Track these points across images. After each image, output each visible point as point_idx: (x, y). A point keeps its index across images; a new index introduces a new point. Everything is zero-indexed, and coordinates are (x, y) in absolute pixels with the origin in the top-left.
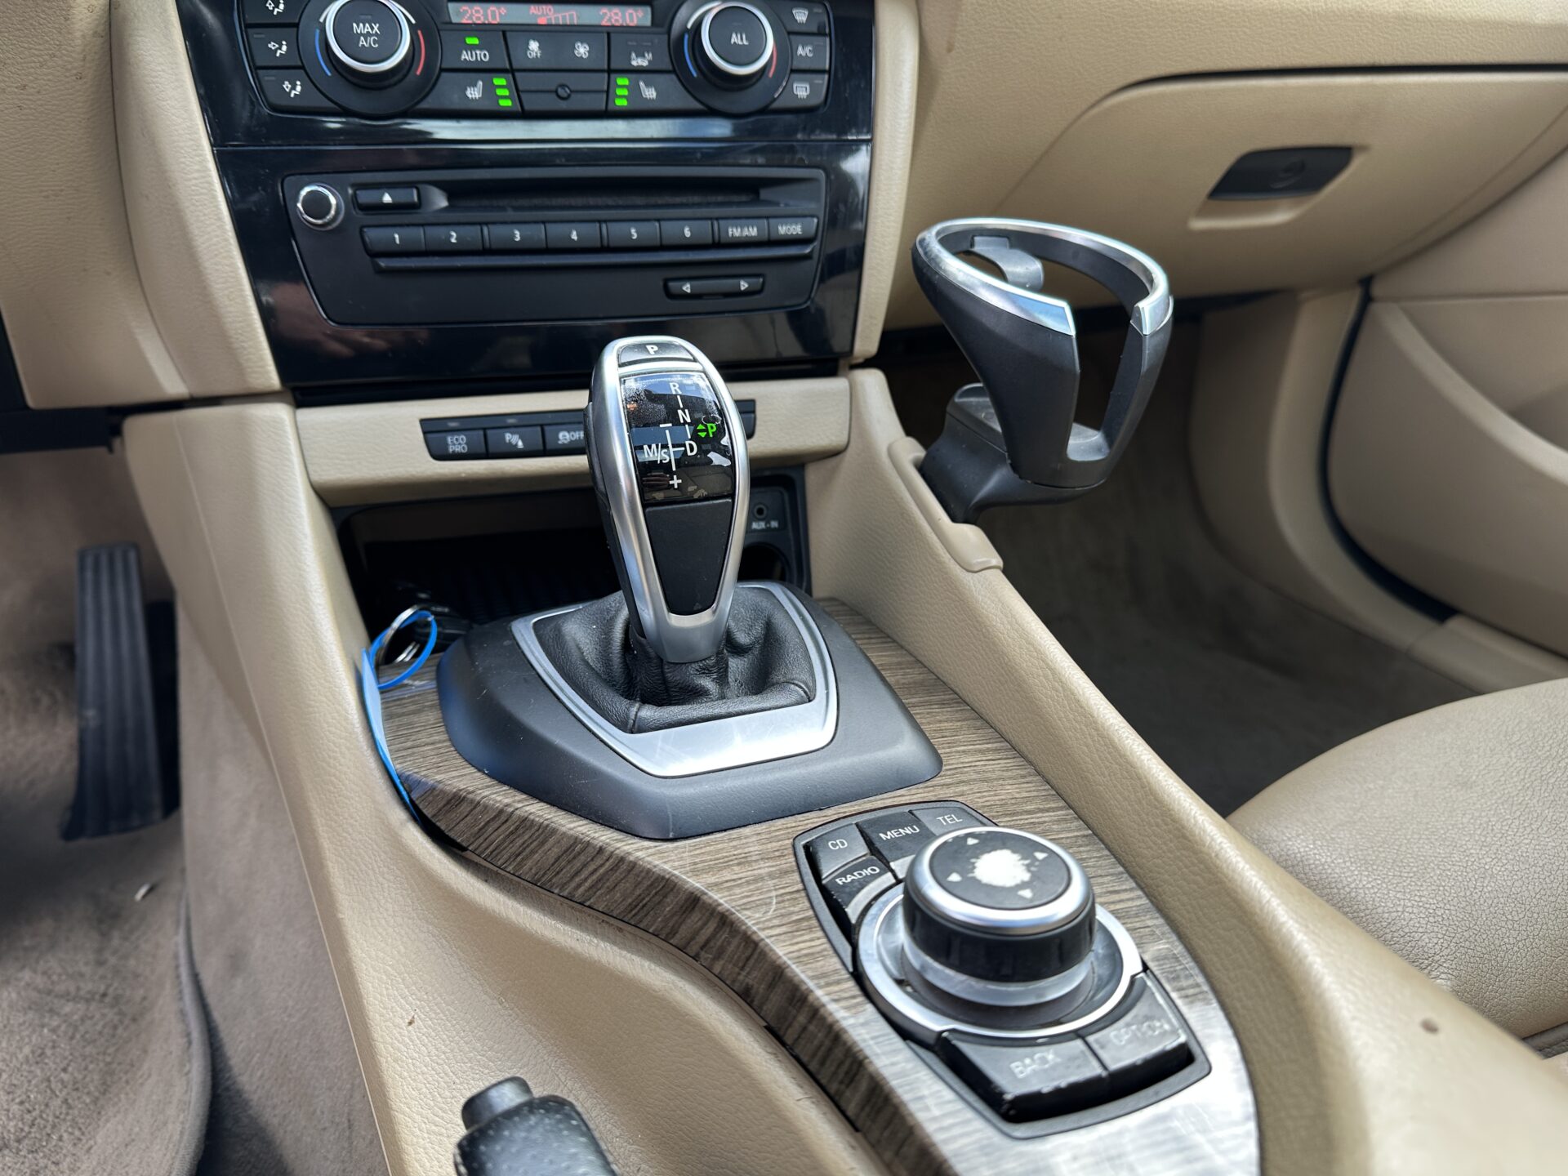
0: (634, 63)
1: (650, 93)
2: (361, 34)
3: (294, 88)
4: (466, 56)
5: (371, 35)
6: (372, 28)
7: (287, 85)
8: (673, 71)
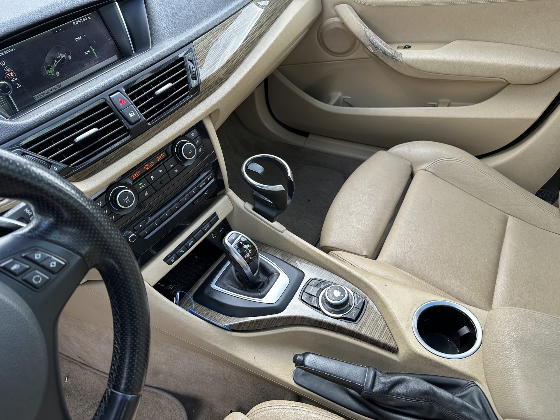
0: (171, 167)
1: (176, 171)
2: (126, 201)
3: (113, 218)
4: (141, 188)
5: (128, 200)
6: (127, 198)
7: (111, 218)
8: (178, 163)
